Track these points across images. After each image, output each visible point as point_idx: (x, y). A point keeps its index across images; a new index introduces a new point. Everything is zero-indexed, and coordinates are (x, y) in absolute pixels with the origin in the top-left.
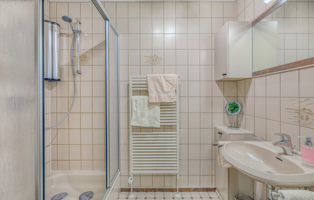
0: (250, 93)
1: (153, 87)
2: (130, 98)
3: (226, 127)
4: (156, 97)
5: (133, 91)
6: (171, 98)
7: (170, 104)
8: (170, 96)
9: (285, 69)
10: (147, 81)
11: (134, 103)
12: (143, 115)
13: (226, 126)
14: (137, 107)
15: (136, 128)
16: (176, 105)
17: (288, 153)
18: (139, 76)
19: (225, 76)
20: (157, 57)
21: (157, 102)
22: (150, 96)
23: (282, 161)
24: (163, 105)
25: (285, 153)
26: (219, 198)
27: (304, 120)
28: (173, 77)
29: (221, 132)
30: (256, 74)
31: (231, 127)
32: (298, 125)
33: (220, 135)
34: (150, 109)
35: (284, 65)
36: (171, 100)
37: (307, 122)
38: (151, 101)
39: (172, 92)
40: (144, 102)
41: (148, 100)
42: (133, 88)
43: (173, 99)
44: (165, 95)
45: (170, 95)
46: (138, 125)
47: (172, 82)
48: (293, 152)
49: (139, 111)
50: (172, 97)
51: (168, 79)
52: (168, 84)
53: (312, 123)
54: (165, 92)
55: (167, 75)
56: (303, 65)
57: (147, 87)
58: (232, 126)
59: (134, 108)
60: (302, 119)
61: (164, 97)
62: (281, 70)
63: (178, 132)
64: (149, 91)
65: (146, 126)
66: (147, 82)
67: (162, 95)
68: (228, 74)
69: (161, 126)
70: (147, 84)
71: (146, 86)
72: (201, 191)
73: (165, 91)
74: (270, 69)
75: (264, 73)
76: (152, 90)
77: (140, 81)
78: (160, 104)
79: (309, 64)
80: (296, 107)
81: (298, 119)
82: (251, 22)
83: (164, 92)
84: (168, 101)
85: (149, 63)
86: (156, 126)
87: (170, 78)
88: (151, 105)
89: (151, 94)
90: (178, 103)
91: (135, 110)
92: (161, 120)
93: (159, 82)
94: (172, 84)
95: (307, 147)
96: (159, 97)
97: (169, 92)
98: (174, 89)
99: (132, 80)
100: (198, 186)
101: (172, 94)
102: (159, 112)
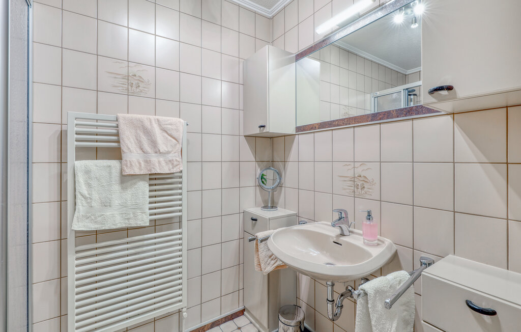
0: (293, 156)
1: (133, 142)
2: (69, 165)
3: (260, 208)
4: (140, 163)
5: (78, 149)
6: (173, 164)
7: (170, 176)
8: (170, 161)
9: (338, 125)
10: (117, 127)
11: (81, 179)
12: (106, 204)
13: (259, 206)
14: (89, 186)
15: (84, 236)
16: (181, 177)
17: (345, 233)
18: (93, 115)
19: (263, 130)
20: (141, 80)
21: (141, 173)
22: (126, 161)
23: (341, 245)
24: (154, 179)
25: (343, 235)
26: (251, 323)
27: (359, 190)
28: (178, 123)
29: (254, 218)
30: (301, 129)
31: (266, 207)
32: (353, 196)
33: (254, 221)
34: (124, 189)
35: (337, 120)
36: (173, 168)
37: (363, 192)
38: (128, 171)
39: (175, 153)
40: (110, 173)
41: (122, 170)
42: (77, 141)
43: (176, 166)
44: (161, 159)
45: (171, 158)
46: (93, 227)
47: (175, 134)
48: (350, 232)
49: (95, 196)
50: (175, 163)
51: (165, 126)
52: (167, 136)
53: (368, 193)
54: (160, 153)
55: (164, 118)
56: (358, 122)
57: (118, 142)
58: (268, 206)
59: (82, 188)
60: (358, 188)
61: (159, 162)
62: (334, 126)
63: (184, 229)
64: (124, 148)
65: (114, 227)
66: (118, 131)
67: (154, 159)
68: (267, 127)
69: (151, 221)
70: (117, 135)
71: (115, 138)
72: (222, 323)
73: (161, 151)
74: (321, 124)
75: (312, 129)
76: (130, 147)
77: (97, 126)
78: (148, 177)
79: (365, 122)
80: (351, 174)
81: (353, 188)
82: (295, 55)
83: (158, 152)
84: (166, 170)
85: (120, 88)
86: (139, 223)
87: (171, 124)
88: (126, 179)
89: (127, 156)
90: (184, 175)
91: (86, 193)
92: (150, 209)
93: (148, 133)
94: (174, 138)
95: (368, 222)
96: (147, 162)
97: (168, 153)
98: (179, 147)
99: (76, 122)
100: (217, 317)
101: (176, 156)
102: (148, 194)
